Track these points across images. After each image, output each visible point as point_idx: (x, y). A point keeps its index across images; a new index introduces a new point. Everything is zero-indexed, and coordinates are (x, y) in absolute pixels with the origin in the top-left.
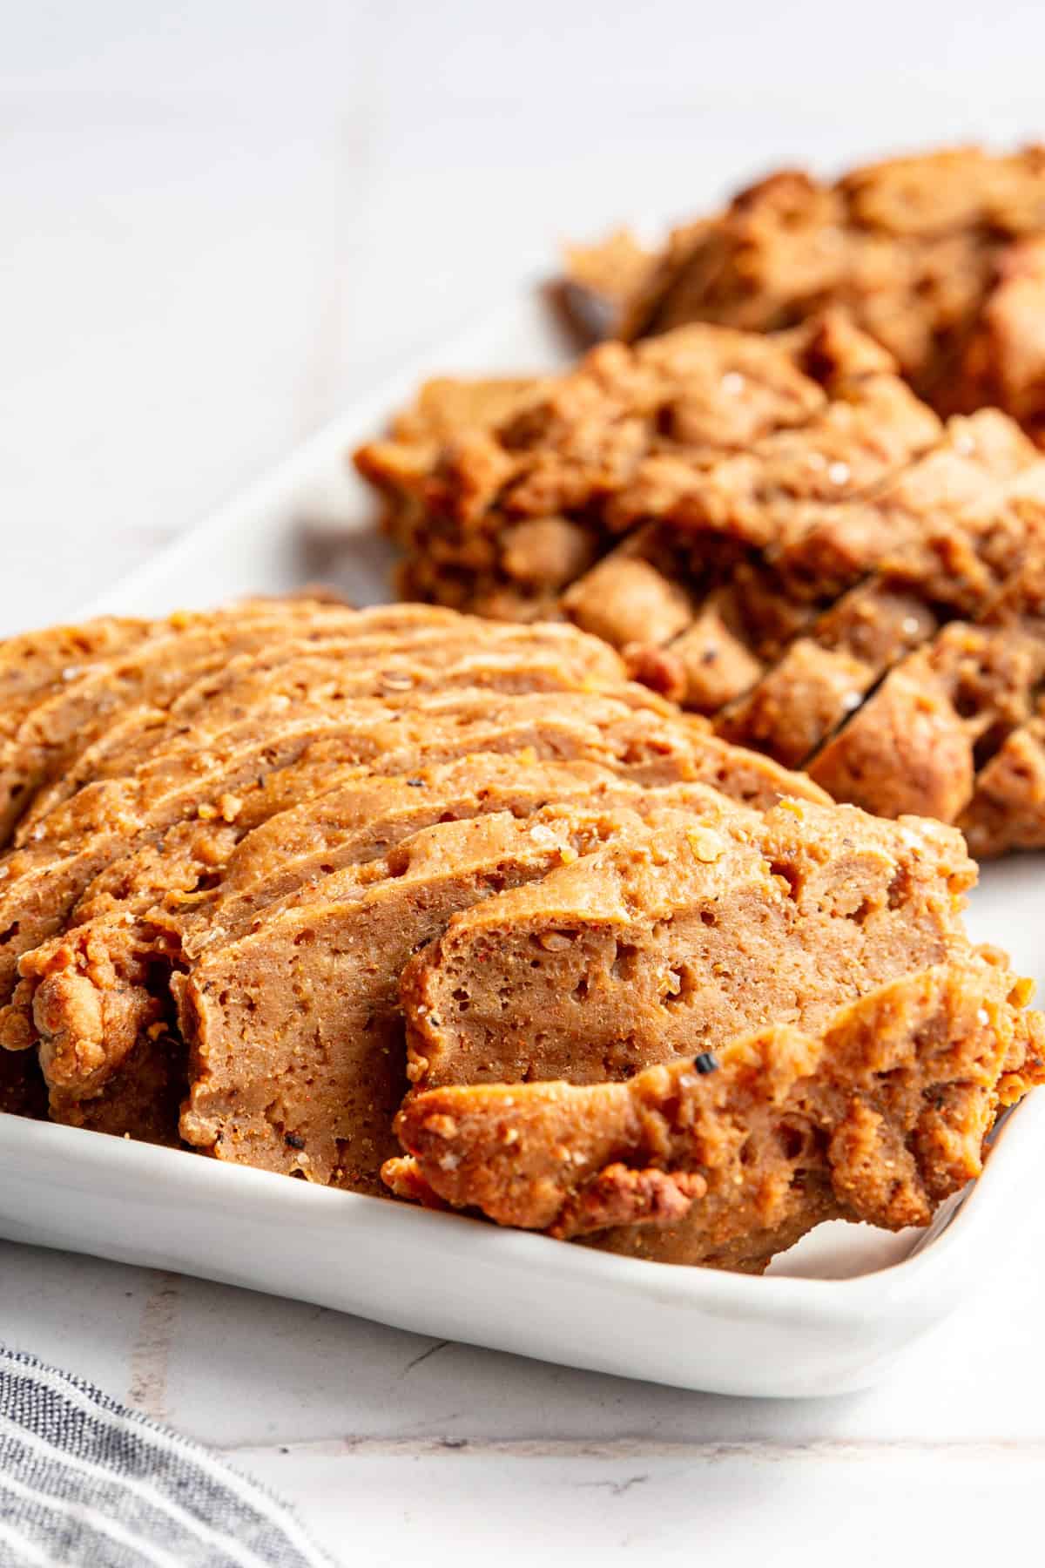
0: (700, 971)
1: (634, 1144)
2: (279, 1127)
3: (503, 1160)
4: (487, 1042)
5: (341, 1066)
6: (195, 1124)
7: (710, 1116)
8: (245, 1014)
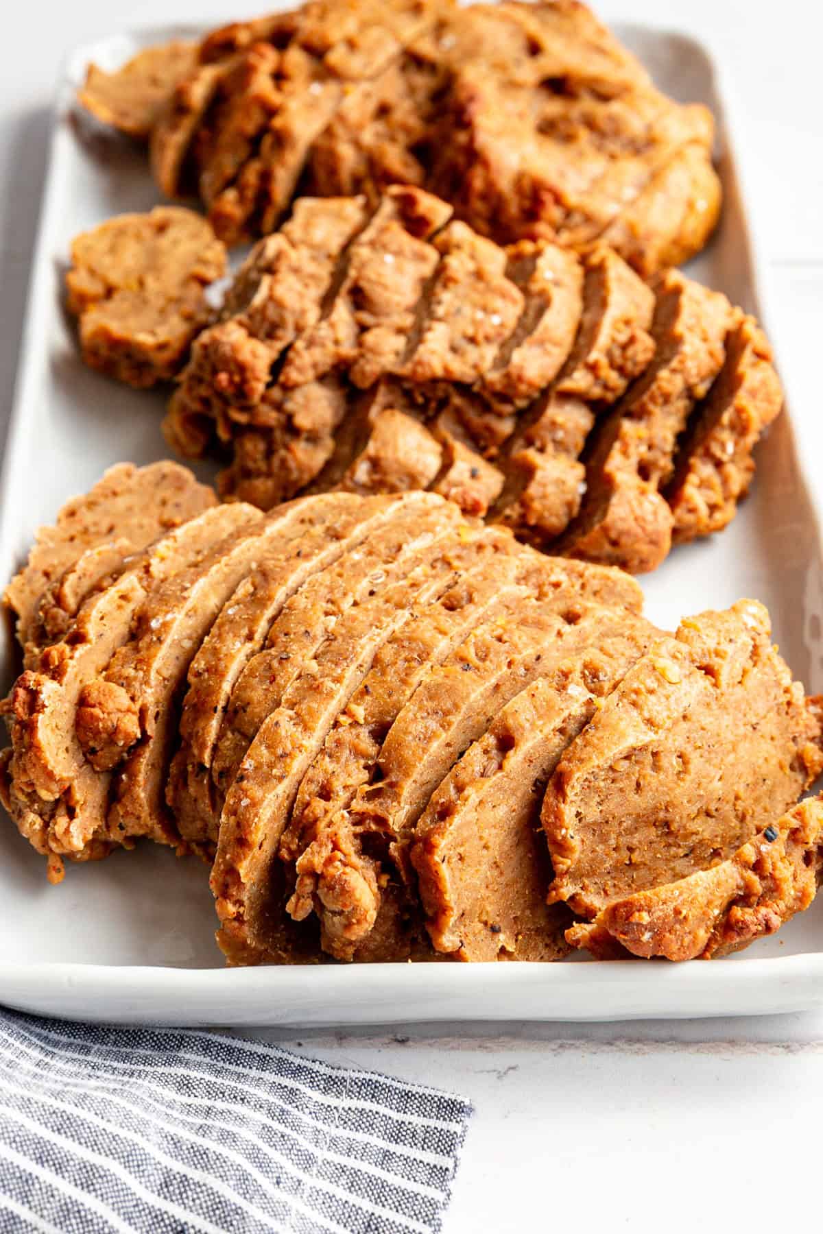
0: (688, 749)
1: (741, 893)
2: (486, 923)
3: (678, 927)
4: (594, 835)
5: (509, 875)
6: (448, 941)
7: (779, 864)
8: (460, 865)
